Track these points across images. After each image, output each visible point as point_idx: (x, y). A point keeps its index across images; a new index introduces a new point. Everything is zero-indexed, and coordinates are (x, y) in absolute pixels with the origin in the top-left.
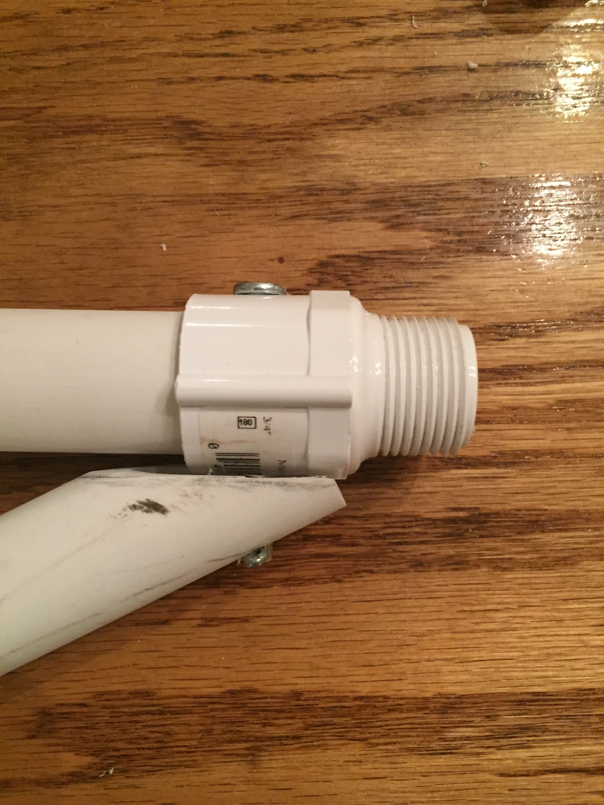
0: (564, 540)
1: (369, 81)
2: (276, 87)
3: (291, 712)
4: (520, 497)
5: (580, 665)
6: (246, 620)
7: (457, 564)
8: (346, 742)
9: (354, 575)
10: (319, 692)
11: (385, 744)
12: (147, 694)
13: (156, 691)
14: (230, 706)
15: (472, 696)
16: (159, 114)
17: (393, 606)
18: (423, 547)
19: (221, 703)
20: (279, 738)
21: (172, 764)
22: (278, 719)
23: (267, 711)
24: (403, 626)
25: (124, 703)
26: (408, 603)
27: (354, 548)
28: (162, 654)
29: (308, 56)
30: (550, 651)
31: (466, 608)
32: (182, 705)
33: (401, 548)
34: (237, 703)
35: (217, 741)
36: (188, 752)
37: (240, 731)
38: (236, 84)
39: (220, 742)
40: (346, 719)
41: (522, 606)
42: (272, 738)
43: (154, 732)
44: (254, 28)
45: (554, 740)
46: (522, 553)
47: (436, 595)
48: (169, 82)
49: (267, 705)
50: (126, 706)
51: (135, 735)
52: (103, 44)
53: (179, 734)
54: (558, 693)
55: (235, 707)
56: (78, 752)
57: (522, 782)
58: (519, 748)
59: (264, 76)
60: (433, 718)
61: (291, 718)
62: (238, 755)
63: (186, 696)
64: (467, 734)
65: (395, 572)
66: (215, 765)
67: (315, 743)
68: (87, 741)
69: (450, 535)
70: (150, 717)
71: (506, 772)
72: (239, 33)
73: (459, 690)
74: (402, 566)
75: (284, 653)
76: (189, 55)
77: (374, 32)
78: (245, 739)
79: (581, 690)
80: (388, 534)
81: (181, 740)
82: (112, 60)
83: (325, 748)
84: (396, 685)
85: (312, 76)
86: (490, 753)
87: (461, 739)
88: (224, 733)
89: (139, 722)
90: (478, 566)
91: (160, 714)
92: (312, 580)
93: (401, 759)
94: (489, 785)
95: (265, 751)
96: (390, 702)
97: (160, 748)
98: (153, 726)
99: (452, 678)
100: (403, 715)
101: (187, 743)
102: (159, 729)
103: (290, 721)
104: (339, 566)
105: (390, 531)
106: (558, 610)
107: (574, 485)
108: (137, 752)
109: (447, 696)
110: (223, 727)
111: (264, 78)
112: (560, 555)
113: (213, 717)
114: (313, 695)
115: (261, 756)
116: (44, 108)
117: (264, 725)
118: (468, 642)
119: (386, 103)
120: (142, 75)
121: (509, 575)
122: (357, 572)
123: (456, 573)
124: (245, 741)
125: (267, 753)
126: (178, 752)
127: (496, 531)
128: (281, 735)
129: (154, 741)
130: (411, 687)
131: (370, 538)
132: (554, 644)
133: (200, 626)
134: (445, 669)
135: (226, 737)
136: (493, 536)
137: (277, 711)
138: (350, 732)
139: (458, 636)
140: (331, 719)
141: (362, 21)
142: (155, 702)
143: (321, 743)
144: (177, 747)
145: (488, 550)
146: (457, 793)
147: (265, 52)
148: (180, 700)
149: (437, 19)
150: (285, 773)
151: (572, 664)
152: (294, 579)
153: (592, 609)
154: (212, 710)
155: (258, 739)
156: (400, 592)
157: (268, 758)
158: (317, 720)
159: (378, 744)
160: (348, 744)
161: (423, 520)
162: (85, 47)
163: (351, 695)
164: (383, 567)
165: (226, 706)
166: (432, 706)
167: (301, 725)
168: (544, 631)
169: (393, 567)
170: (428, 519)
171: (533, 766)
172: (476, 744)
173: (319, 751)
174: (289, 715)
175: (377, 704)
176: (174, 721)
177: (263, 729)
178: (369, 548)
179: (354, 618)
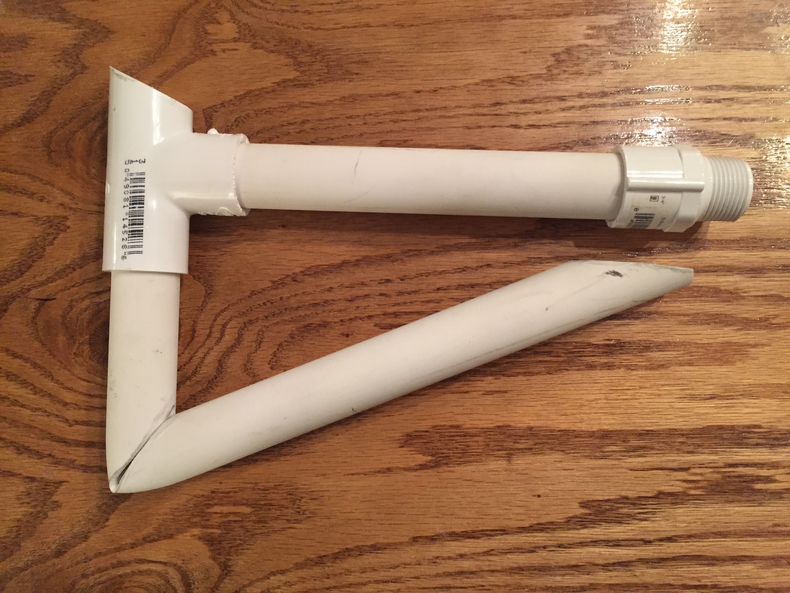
0: (662, 356)
1: (567, 128)
2: (522, 131)
3: (528, 437)
4: (641, 335)
5: (670, 417)
6: (506, 392)
7: (609, 366)
8: (554, 452)
10: (541, 427)
11: (574, 453)
12: (457, 427)
13: (463, 425)
14: (497, 433)
15: (616, 431)
16: (464, 144)
17: (577, 387)
18: (592, 358)
19: (494, 432)
20: (522, 449)
21: (470, 461)
22: (521, 440)
23: (516, 436)
24: (582, 396)
25: (447, 431)
26: (585, 385)
27: (559, 358)
28: (464, 408)
29: (538, 115)
30: (655, 410)
31: (614, 388)
32: (475, 432)
33: (582, 358)
34: (501, 432)
36: (477, 455)
37: (503, 446)
38: (501, 129)
39: (493, 450)
40: (554, 441)
41: (641, 388)
42: (518, 449)
44: (510, 101)
45: (657, 453)
46: (642, 362)
47: (600, 381)
48: (468, 128)
49: (516, 433)
50: (447, 432)
51: (451, 447)
52: (436, 109)
53: (473, 446)
54: (658, 431)
55: (501, 434)
56: (424, 454)
57: (641, 473)
58: (639, 457)
59: (515, 125)
60: (597, 441)
61: (527, 440)
62: (501, 457)
63: (477, 428)
64: (614, 449)
65: (578, 370)
66: (490, 461)
67: (539, 452)
68: (428, 449)
69: (606, 352)
70: (459, 438)
71: (633, 468)
72: (503, 104)
73: (610, 428)
74: (582, 367)
75: (525, 408)
76: (479, 115)
77: (571, 104)
78: (505, 449)
79: (670, 429)
80: (576, 352)
81: (474, 449)
82: (441, 117)
83: (544, 454)
84: (579, 425)
85: (539, 126)
86: (625, 459)
87: (611, 451)
88: (495, 446)
89: (453, 440)
90: (620, 368)
91: (464, 437)
92: (538, 373)
93: (581, 461)
94: (625, 474)
95: (515, 455)
96: (576, 433)
97: (464, 453)
98: (460, 442)
99: (606, 422)
100: (583, 439)
101: (476, 451)
102: (463, 444)
103: (527, 441)
104: (551, 367)
105: (576, 350)
106: (659, 390)
107: (668, 329)
108: (452, 454)
109: (604, 431)
110: (494, 443)
111: (516, 126)
112: (660, 363)
113: (490, 438)
114: (538, 429)
115: (513, 458)
116: (407, 140)
117: (514, 443)
118: (614, 405)
119: (576, 139)
120: (456, 125)
121: (634, 373)
122: (560, 370)
123: (609, 371)
126: (473, 455)
127: (629, 351)
128: (522, 447)
129: (461, 449)
130: (586, 426)
131: (566, 353)
132: (657, 406)
133: (483, 394)
134: (603, 417)
135: (496, 448)
136: (627, 353)
137: (520, 436)
138: (556, 447)
139: (610, 401)
140: (547, 440)
141: (564, 98)
142: (462, 430)
143: (542, 452)
144: (472, 452)
145: (625, 360)
146: (609, 478)
147: (517, 113)
148: (474, 430)
149: (602, 97)
150: (525, 466)
151: (666, 416)
152: (529, 372)
153: (677, 390)
154: (489, 435)
155: (511, 449)
156: (581, 380)
157: (516, 458)
158: (540, 441)
159: (570, 453)
161: (593, 345)
162: (427, 110)
163: (557, 429)
164: (573, 368)
166: (596, 435)
167: (532, 443)
168: (652, 400)
169: (577, 368)
170: (596, 345)
171: (646, 466)
172: (618, 454)
173: (541, 456)
174: (526, 438)
176: (471, 440)
177: (514, 445)
178: (566, 358)
179: (558, 392)
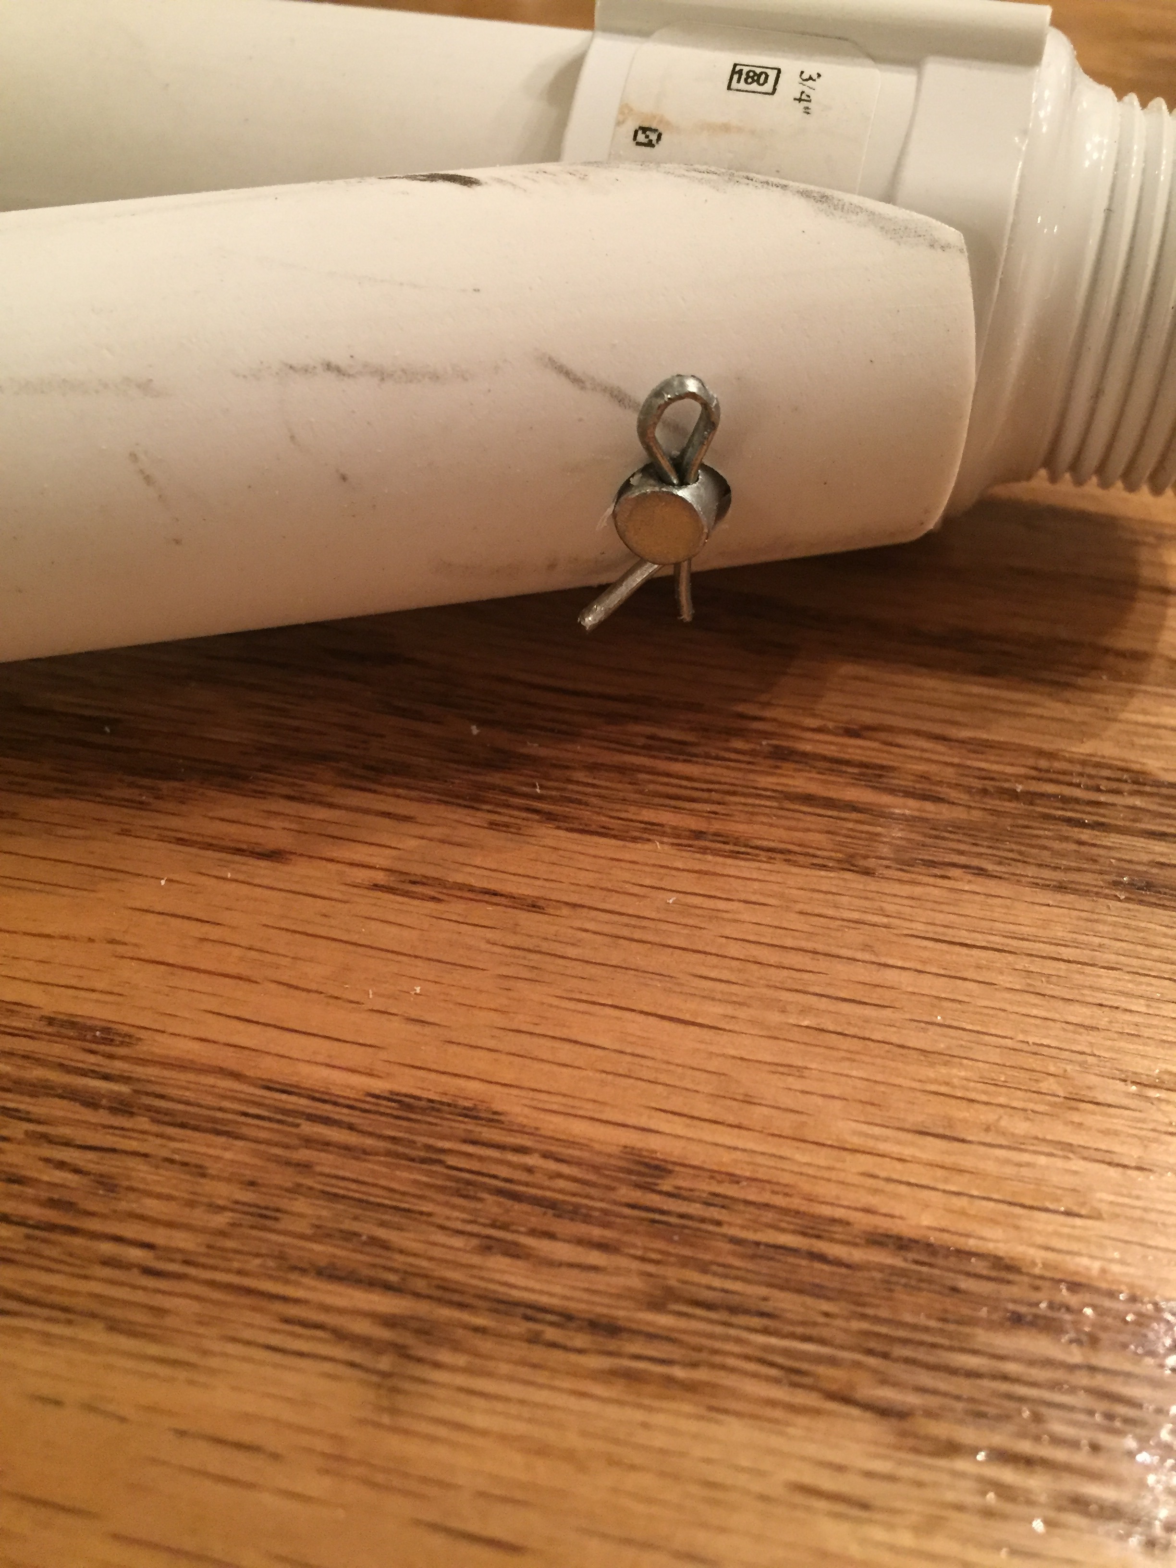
3: (606, 1225)
6: (534, 906)
9: (923, 869)
10: (735, 1179)
11: (991, 1456)
12: (102, 1037)
13: (142, 1034)
14: (382, 1145)
17: (1048, 977)
19: (351, 1127)
20: (533, 1313)
21: (66, 1301)
22: (551, 1236)
23: (516, 1197)
24: (1084, 1043)
27: (929, 806)
32: (210, 1101)
33: (1085, 835)
34: (411, 1143)
35: (281, 1257)
36: (148, 1271)
37: (385, 1245)
39: (291, 1266)
40: (826, 1306)
42: (504, 1307)
43: (61, 1165)
49: (524, 1176)
53: (150, 1194)
61: (603, 1246)
62: (340, 1336)
63: (236, 1076)
65: (1061, 888)
66: (231, 1348)
67: (679, 1372)
74: (1087, 878)
78: (393, 1278)
80: (1043, 795)
81: (142, 1218)
83: (717, 1401)
84: (1049, 1229)
88: (322, 1233)
91: (113, 1110)
92: (780, 853)
95: (456, 1346)
97: (52, 1227)
98: (67, 1143)
101: (159, 1236)
102: (84, 1159)
103: (595, 1257)
104: (871, 839)
105: (1050, 788)
110: (324, 1212)
113: (305, 1167)
114: (706, 1186)
115: (437, 1365)
117: (488, 1246)
122: (932, 864)
124: (388, 1287)
125: (461, 1360)
126: (108, 1262)
128: (544, 1300)
129: (44, 1194)
133: (376, 887)
137: (552, 1205)
138: (833, 1362)
140: (763, 1291)
142: (118, 1066)
143: (701, 1375)
144: (118, 1239)
148: (210, 1080)
152: (722, 838)
154: (309, 1142)
155: (445, 1293)
156: (1077, 945)
157: (460, 1380)
158: (706, 1279)
160: (817, 1412)
163: (863, 1222)
164: (1020, 869)
165: (369, 1142)
167: (636, 1283)
173: (687, 1408)
174: (596, 1232)
175: (965, 1284)
176: (150, 1146)
177: (476, 1260)
178: (976, 815)
179: (905, 980)
